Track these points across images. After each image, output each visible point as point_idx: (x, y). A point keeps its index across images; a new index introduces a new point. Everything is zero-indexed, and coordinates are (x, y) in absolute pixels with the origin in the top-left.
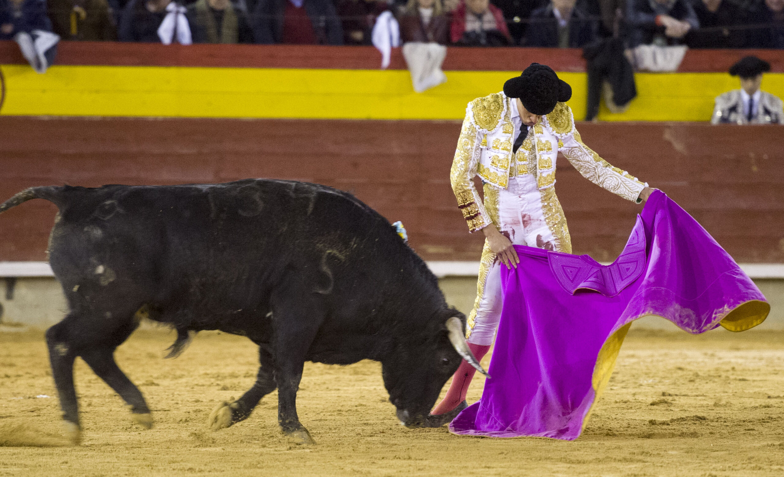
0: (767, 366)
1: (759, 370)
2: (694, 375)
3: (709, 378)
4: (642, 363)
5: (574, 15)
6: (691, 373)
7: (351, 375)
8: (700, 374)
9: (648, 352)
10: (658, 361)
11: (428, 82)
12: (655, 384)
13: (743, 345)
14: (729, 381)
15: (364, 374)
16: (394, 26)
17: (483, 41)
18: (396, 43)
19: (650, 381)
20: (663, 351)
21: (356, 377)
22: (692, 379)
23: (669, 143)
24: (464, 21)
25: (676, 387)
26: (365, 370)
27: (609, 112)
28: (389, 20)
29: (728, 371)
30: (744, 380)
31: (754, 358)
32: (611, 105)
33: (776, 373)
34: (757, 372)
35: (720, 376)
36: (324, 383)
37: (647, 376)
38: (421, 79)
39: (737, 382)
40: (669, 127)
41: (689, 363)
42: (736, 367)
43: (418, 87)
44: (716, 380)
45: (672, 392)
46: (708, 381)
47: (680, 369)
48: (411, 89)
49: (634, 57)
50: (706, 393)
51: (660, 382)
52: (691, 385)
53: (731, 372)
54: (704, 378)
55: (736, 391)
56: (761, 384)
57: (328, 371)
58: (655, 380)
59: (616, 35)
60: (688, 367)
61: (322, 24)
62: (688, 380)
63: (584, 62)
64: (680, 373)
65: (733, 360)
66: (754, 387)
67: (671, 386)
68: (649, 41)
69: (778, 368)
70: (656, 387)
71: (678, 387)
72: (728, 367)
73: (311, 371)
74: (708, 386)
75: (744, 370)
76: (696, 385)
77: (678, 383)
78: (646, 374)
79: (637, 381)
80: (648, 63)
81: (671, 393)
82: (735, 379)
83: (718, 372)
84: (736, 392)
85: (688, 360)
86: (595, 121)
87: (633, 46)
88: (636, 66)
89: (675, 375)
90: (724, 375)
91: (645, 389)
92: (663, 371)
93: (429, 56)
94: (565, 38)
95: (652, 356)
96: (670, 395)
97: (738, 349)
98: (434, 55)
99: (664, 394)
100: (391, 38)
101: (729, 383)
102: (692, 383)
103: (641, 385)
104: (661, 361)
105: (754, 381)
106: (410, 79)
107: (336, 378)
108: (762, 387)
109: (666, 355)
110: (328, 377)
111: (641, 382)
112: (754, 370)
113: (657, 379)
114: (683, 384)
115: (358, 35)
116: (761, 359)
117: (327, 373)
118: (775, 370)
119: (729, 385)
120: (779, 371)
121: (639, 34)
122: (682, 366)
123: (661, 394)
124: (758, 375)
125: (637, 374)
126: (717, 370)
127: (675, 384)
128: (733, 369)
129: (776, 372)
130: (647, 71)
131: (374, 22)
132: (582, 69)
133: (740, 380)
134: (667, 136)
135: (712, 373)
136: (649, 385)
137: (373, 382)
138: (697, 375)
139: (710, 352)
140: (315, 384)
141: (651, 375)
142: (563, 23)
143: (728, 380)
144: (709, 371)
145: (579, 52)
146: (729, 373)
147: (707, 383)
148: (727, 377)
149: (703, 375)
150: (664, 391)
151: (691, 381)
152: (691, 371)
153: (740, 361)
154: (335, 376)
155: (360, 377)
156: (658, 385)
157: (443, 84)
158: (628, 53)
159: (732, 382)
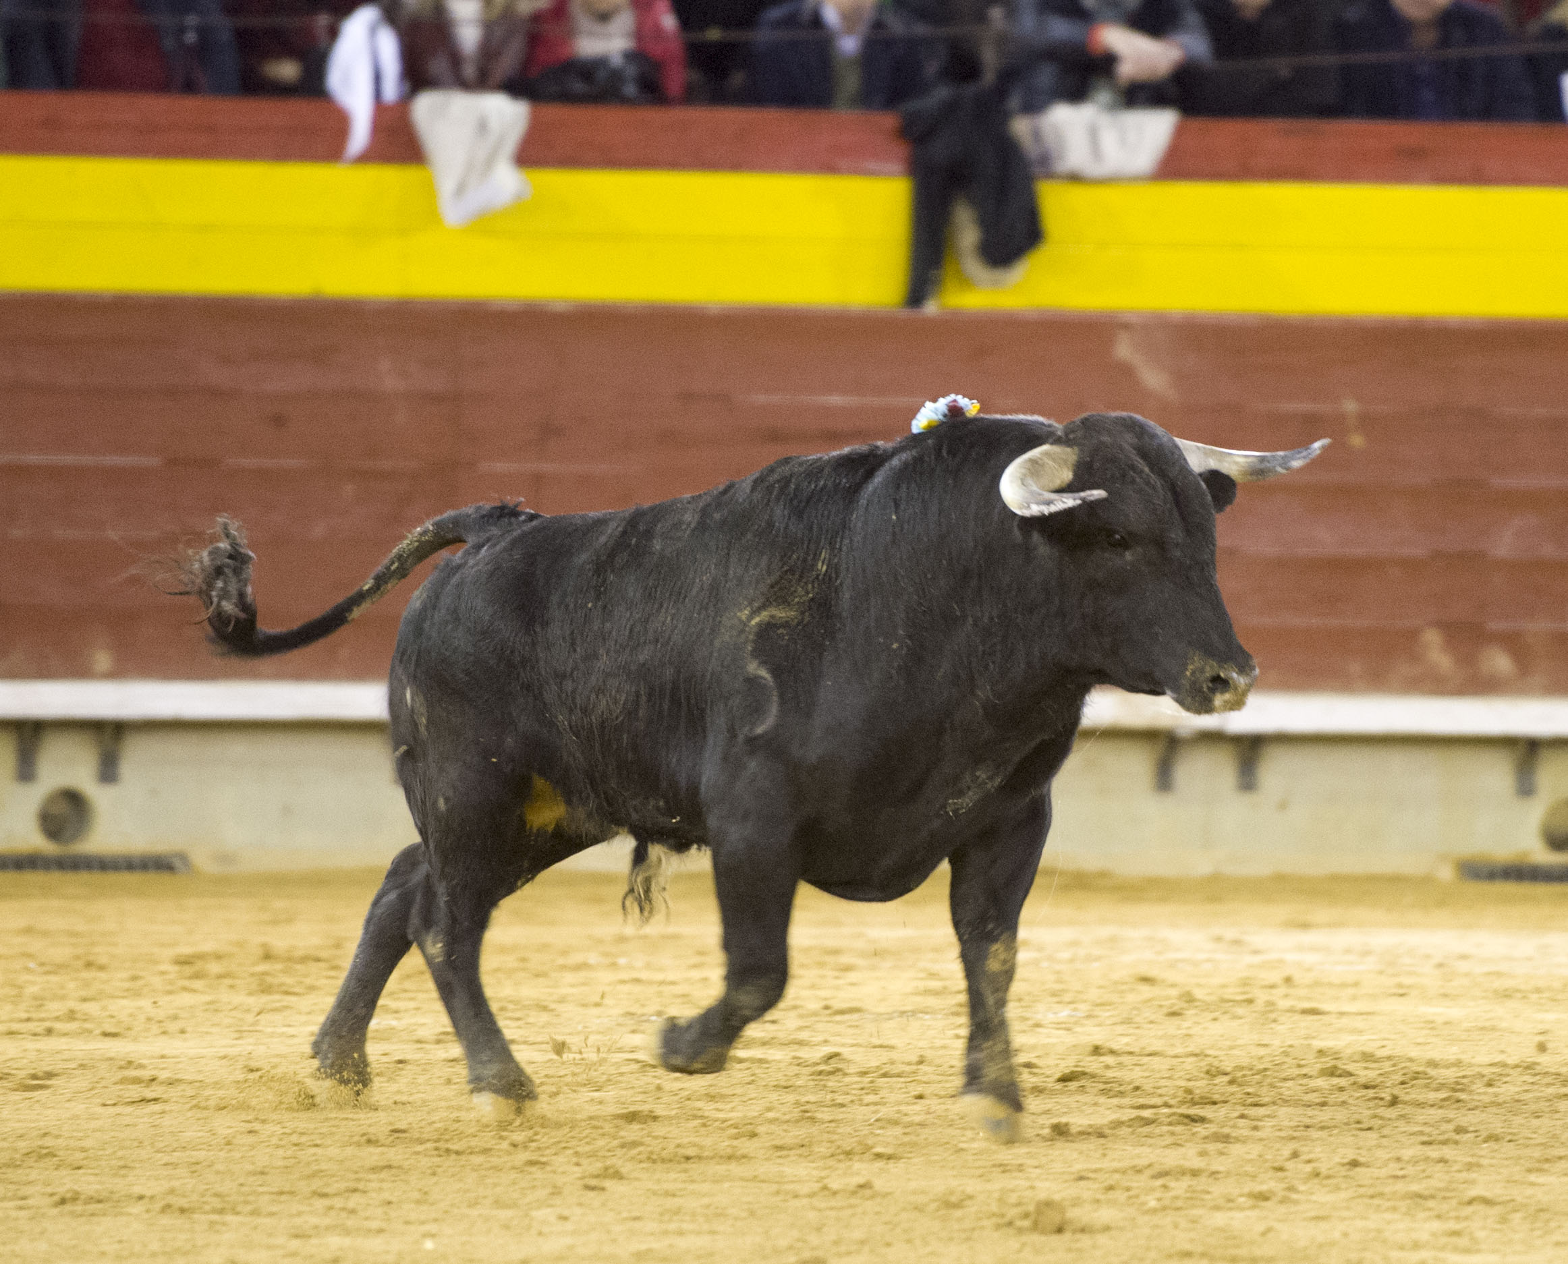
0: (1381, 973)
1: (1356, 984)
2: (1180, 997)
3: (1222, 1006)
4: (1045, 964)
5: (878, 25)
6: (1174, 992)
7: (250, 994)
8: (1199, 993)
9: (1066, 934)
10: (1089, 959)
11: (477, 198)
12: (1076, 1023)
13: (1322, 914)
14: (1272, 1016)
15: (287, 993)
16: (388, 46)
17: (630, 89)
18: (391, 89)
19: (1064, 1013)
20: (1106, 931)
21: (264, 999)
22: (1175, 1009)
23: (1126, 371)
24: (571, 33)
25: (1132, 1031)
26: (289, 980)
27: (967, 282)
28: (373, 31)
29: (1272, 987)
30: (1314, 1012)
31: (1348, 951)
32: (973, 266)
33: (1402, 994)
34: (1351, 991)
35: (1250, 1001)
36: (175, 1018)
37: (1055, 999)
38: (461, 189)
39: (1297, 1017)
40: (1126, 326)
41: (1172, 965)
42: (1297, 976)
43: (452, 212)
44: (1240, 1011)
45: (1119, 1044)
46: (1216, 1014)
47: (1146, 980)
48: (432, 216)
49: (1037, 135)
50: (1211, 1048)
51: (1089, 1017)
52: (1171, 1026)
53: (1282, 990)
54: (1207, 1007)
55: (1290, 1043)
56: (1359, 1023)
57: (186, 983)
58: (1075, 1010)
59: (989, 77)
60: (1171, 976)
61: (191, 38)
62: (1165, 1011)
63: (901, 150)
64: (1146, 991)
65: (1290, 957)
66: (1340, 1030)
67: (1120, 1029)
68: (1076, 94)
69: (1407, 981)
70: (1078, 1029)
71: (1137, 1031)
72: (1275, 977)
73: (139, 983)
74: (1216, 1029)
75: (1317, 984)
76: (1185, 1025)
77: (1137, 1019)
78: (1054, 994)
79: (1028, 1015)
80: (1075, 156)
81: (1115, 1047)
82: (1291, 1010)
83: (1247, 989)
84: (1291, 1046)
85: (1172, 956)
86: (931, 308)
87: (1034, 106)
88: (1045, 160)
89: (1131, 998)
90: (1262, 997)
91: (1048, 1036)
92: (1100, 987)
93: (482, 126)
94: (850, 82)
95: (1075, 944)
96: (1112, 1052)
97: (1305, 926)
98: (495, 124)
99: (1097, 1050)
100: (377, 78)
101: (1275, 1021)
102: (1175, 1021)
103: (1038, 1025)
104: (1098, 959)
105: (1342, 1014)
106: (430, 191)
107: (209, 1003)
108: (1361, 1032)
109: (1113, 940)
110: (186, 999)
111: (1039, 1016)
112: (1343, 985)
113: (1084, 1008)
114: (1151, 1022)
115: (287, 70)
116: (1366, 953)
117: (185, 989)
118: (1400, 986)
119: (1273, 1025)
120: (1409, 987)
121: (1046, 75)
122: (1152, 973)
123: (1090, 1049)
124: (1354, 998)
125: (1029, 994)
126: (1245, 983)
127: (1127, 1021)
128: (1288, 980)
129: (1401, 991)
130: (1075, 178)
131: (333, 33)
132: (897, 167)
133: (1305, 1012)
134: (1124, 350)
135: (1230, 993)
136: (1059, 1025)
137: (309, 1013)
138: (1189, 998)
139: (1230, 933)
140: (149, 1019)
141: (1067, 997)
142: (849, 45)
143: (1271, 1011)
144: (1224, 986)
145: (888, 120)
146: (1274, 991)
147: (1215, 1019)
148: (1270, 1004)
149: (1208, 998)
150: (1099, 1043)
151: (1174, 1014)
152: (1173, 986)
153: (1310, 958)
154: (208, 998)
155: (275, 999)
156: (1082, 1025)
157: (519, 205)
158: (1021, 127)
159: (1282, 1019)
